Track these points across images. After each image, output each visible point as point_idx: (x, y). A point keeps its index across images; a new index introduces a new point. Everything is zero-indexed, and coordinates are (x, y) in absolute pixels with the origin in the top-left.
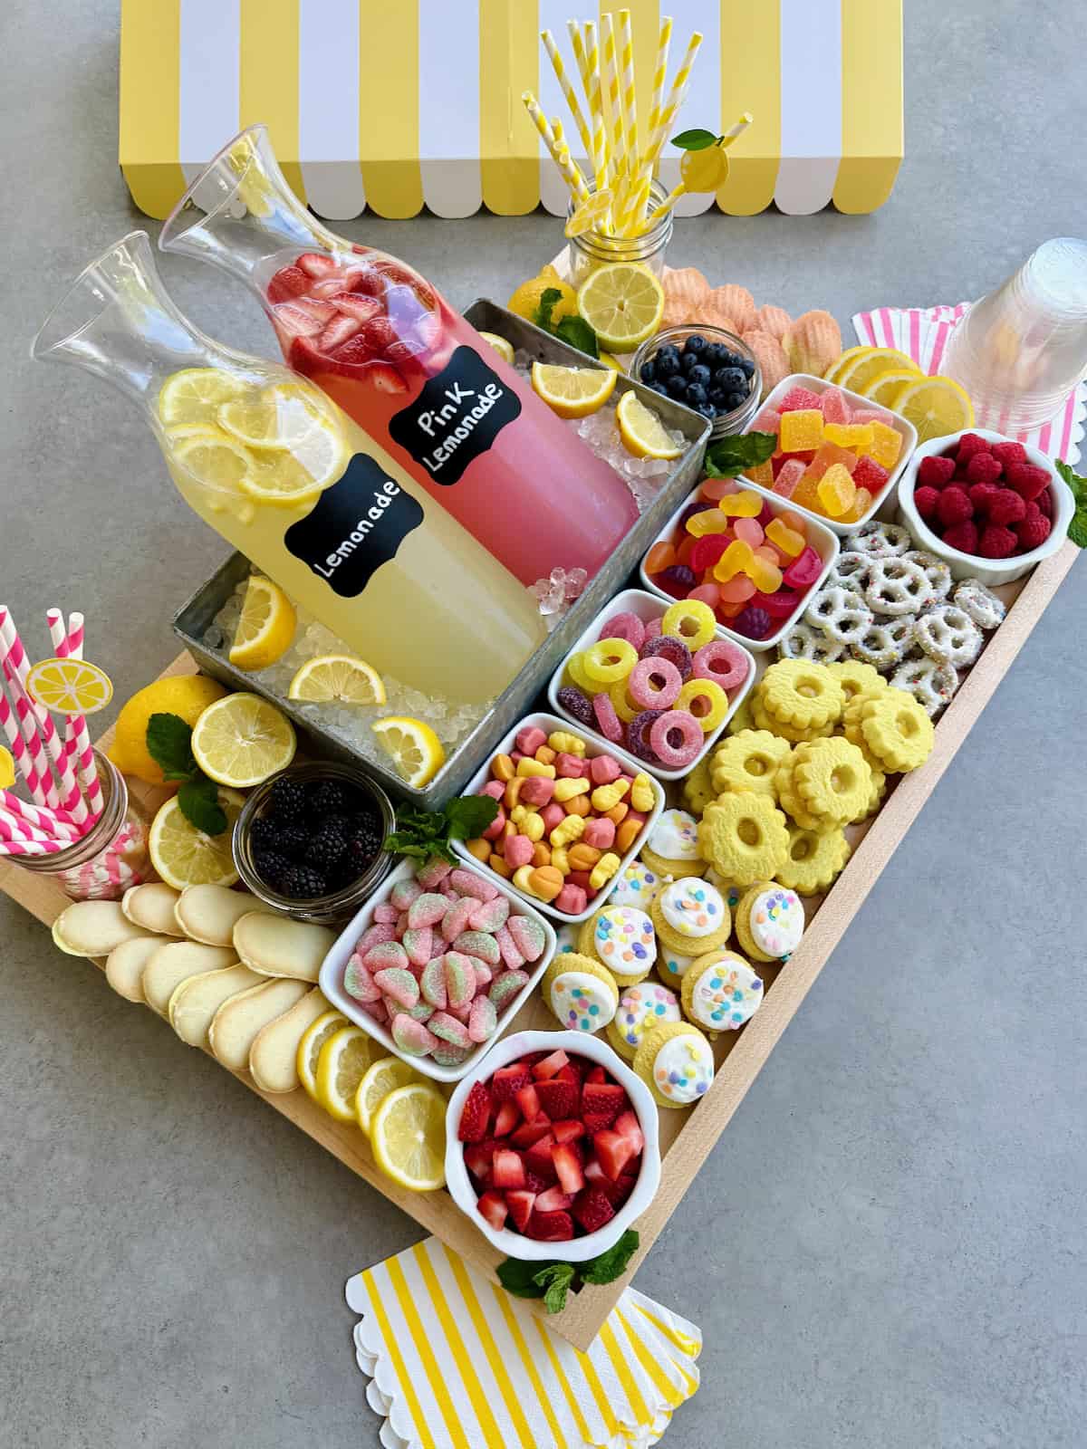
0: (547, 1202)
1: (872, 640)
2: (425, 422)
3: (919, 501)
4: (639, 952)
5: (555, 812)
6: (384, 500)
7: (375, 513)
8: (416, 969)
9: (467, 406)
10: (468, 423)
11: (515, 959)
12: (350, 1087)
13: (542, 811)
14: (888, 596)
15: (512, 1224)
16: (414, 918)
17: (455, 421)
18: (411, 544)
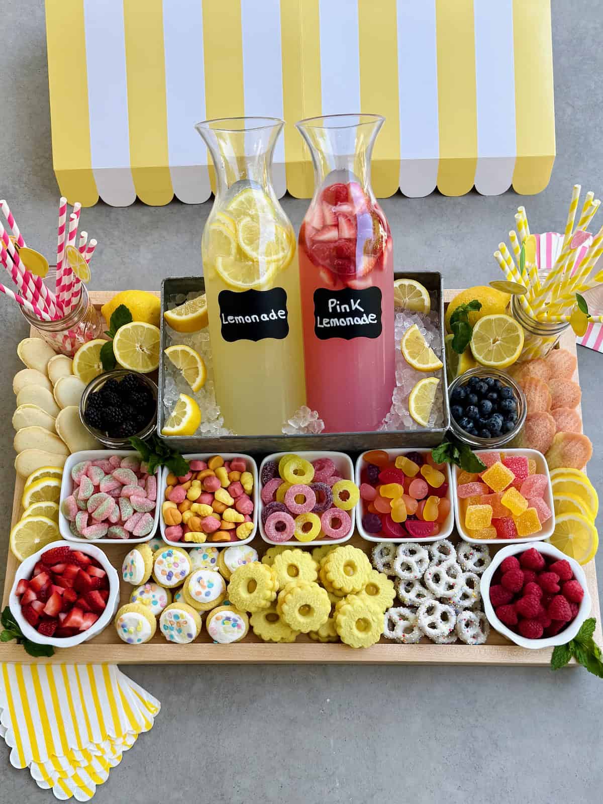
0: (37, 605)
1: (410, 585)
2: (332, 303)
3: (506, 561)
4: (170, 576)
5: (208, 498)
6: (273, 316)
7: (265, 317)
8: (97, 489)
9: (355, 314)
10: (349, 321)
11: (129, 526)
12: (37, 497)
13: (204, 492)
14: (437, 578)
15: (22, 597)
16: (117, 473)
17: (344, 315)
18: (269, 344)
